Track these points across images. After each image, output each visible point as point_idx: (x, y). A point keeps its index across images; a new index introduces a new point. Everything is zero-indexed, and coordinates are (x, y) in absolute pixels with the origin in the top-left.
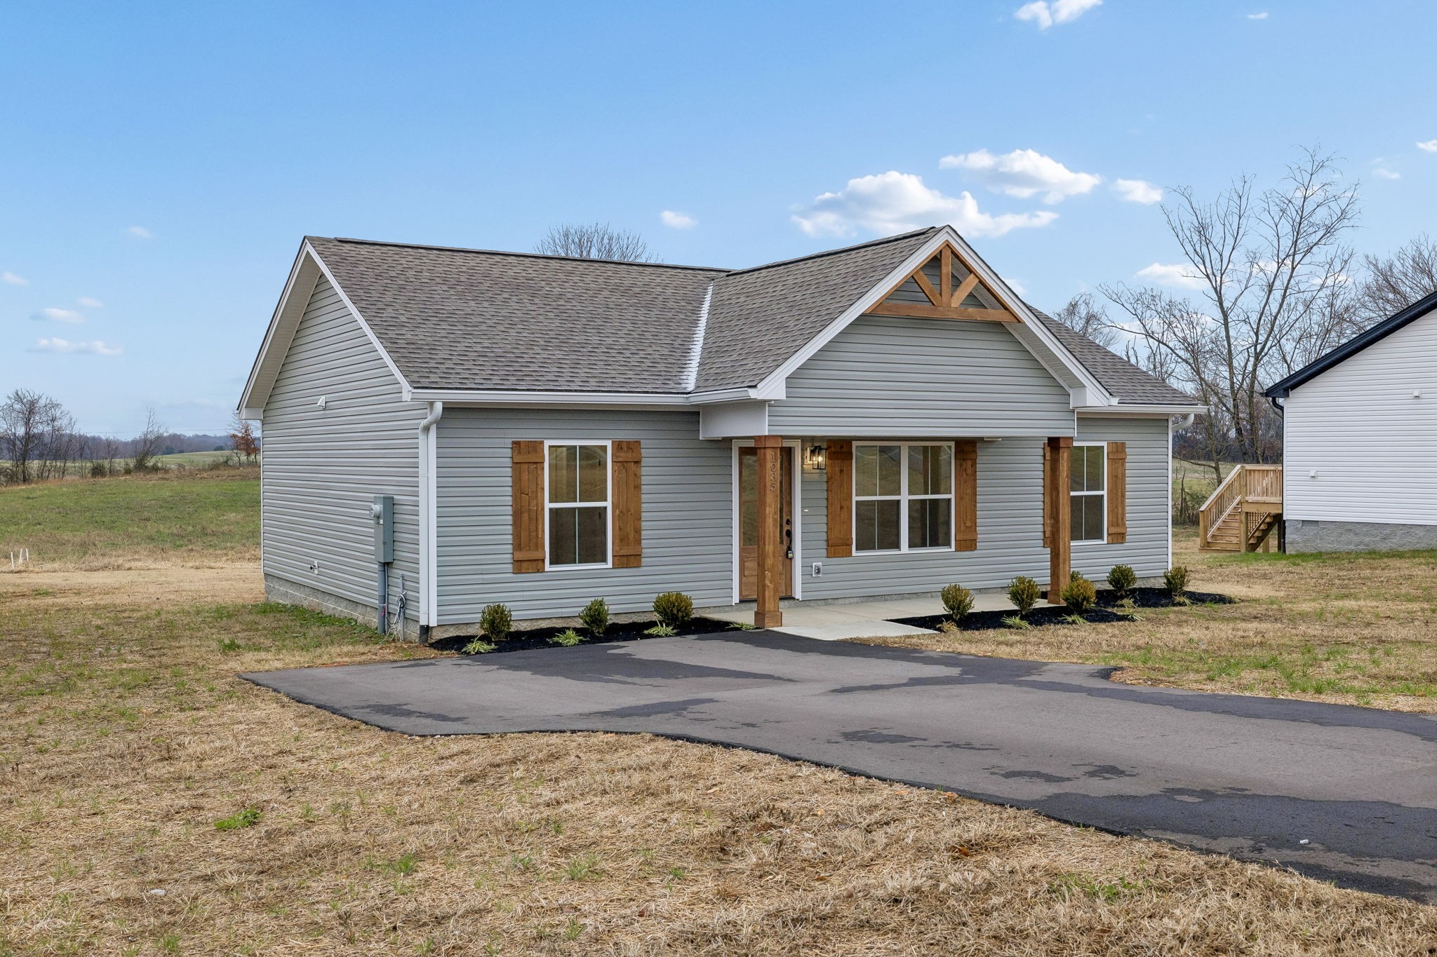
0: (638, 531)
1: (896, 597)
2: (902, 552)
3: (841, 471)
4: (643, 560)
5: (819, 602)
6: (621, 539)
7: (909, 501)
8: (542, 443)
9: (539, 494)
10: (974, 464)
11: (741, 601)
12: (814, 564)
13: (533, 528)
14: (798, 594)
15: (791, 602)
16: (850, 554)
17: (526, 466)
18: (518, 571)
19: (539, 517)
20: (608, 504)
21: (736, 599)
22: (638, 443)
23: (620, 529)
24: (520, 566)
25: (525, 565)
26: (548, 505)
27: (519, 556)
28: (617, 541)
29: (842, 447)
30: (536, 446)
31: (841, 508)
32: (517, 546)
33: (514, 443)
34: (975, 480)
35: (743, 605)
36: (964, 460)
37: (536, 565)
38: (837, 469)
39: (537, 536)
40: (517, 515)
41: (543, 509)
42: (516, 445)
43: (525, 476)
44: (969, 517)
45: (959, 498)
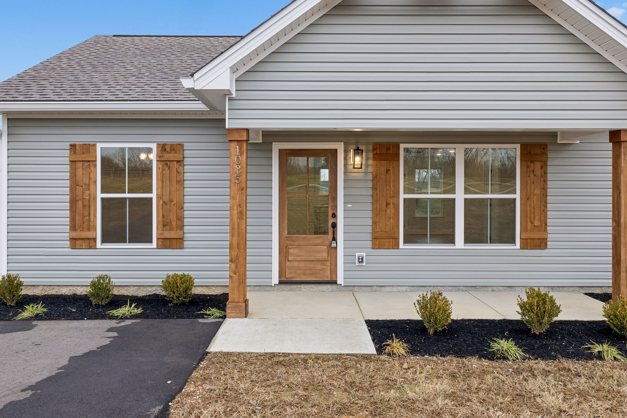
0: (180, 219)
1: (450, 288)
2: (456, 247)
3: (387, 171)
4: (185, 243)
5: (363, 288)
6: (165, 224)
7: (465, 199)
8: (95, 145)
9: (92, 186)
10: (544, 166)
11: (281, 283)
12: (357, 254)
13: (86, 213)
14: (340, 280)
15: (334, 287)
16: (397, 246)
17: (81, 164)
18: (73, 247)
19: (92, 204)
20: (153, 195)
21: (275, 280)
22: (181, 145)
23: (163, 217)
24: (75, 242)
25: (78, 242)
26: (100, 195)
27: (75, 234)
28: (161, 226)
29: (388, 149)
30: (89, 148)
31: (387, 204)
32: (73, 227)
33: (71, 145)
34: (545, 181)
35: (283, 286)
36: (532, 162)
37: (90, 243)
38: (383, 169)
39: (89, 220)
40: (73, 202)
41: (95, 199)
42: (73, 147)
43: (79, 172)
44: (537, 217)
45: (526, 198)
